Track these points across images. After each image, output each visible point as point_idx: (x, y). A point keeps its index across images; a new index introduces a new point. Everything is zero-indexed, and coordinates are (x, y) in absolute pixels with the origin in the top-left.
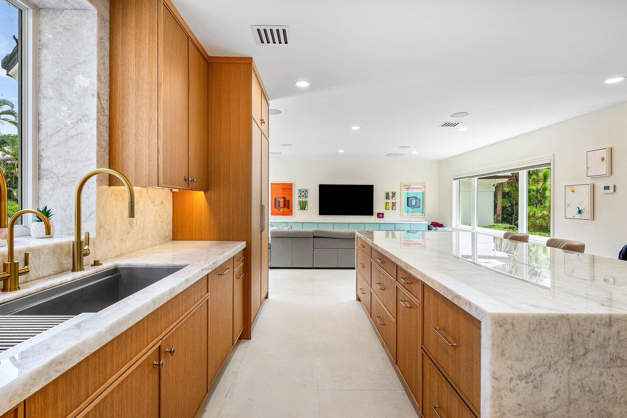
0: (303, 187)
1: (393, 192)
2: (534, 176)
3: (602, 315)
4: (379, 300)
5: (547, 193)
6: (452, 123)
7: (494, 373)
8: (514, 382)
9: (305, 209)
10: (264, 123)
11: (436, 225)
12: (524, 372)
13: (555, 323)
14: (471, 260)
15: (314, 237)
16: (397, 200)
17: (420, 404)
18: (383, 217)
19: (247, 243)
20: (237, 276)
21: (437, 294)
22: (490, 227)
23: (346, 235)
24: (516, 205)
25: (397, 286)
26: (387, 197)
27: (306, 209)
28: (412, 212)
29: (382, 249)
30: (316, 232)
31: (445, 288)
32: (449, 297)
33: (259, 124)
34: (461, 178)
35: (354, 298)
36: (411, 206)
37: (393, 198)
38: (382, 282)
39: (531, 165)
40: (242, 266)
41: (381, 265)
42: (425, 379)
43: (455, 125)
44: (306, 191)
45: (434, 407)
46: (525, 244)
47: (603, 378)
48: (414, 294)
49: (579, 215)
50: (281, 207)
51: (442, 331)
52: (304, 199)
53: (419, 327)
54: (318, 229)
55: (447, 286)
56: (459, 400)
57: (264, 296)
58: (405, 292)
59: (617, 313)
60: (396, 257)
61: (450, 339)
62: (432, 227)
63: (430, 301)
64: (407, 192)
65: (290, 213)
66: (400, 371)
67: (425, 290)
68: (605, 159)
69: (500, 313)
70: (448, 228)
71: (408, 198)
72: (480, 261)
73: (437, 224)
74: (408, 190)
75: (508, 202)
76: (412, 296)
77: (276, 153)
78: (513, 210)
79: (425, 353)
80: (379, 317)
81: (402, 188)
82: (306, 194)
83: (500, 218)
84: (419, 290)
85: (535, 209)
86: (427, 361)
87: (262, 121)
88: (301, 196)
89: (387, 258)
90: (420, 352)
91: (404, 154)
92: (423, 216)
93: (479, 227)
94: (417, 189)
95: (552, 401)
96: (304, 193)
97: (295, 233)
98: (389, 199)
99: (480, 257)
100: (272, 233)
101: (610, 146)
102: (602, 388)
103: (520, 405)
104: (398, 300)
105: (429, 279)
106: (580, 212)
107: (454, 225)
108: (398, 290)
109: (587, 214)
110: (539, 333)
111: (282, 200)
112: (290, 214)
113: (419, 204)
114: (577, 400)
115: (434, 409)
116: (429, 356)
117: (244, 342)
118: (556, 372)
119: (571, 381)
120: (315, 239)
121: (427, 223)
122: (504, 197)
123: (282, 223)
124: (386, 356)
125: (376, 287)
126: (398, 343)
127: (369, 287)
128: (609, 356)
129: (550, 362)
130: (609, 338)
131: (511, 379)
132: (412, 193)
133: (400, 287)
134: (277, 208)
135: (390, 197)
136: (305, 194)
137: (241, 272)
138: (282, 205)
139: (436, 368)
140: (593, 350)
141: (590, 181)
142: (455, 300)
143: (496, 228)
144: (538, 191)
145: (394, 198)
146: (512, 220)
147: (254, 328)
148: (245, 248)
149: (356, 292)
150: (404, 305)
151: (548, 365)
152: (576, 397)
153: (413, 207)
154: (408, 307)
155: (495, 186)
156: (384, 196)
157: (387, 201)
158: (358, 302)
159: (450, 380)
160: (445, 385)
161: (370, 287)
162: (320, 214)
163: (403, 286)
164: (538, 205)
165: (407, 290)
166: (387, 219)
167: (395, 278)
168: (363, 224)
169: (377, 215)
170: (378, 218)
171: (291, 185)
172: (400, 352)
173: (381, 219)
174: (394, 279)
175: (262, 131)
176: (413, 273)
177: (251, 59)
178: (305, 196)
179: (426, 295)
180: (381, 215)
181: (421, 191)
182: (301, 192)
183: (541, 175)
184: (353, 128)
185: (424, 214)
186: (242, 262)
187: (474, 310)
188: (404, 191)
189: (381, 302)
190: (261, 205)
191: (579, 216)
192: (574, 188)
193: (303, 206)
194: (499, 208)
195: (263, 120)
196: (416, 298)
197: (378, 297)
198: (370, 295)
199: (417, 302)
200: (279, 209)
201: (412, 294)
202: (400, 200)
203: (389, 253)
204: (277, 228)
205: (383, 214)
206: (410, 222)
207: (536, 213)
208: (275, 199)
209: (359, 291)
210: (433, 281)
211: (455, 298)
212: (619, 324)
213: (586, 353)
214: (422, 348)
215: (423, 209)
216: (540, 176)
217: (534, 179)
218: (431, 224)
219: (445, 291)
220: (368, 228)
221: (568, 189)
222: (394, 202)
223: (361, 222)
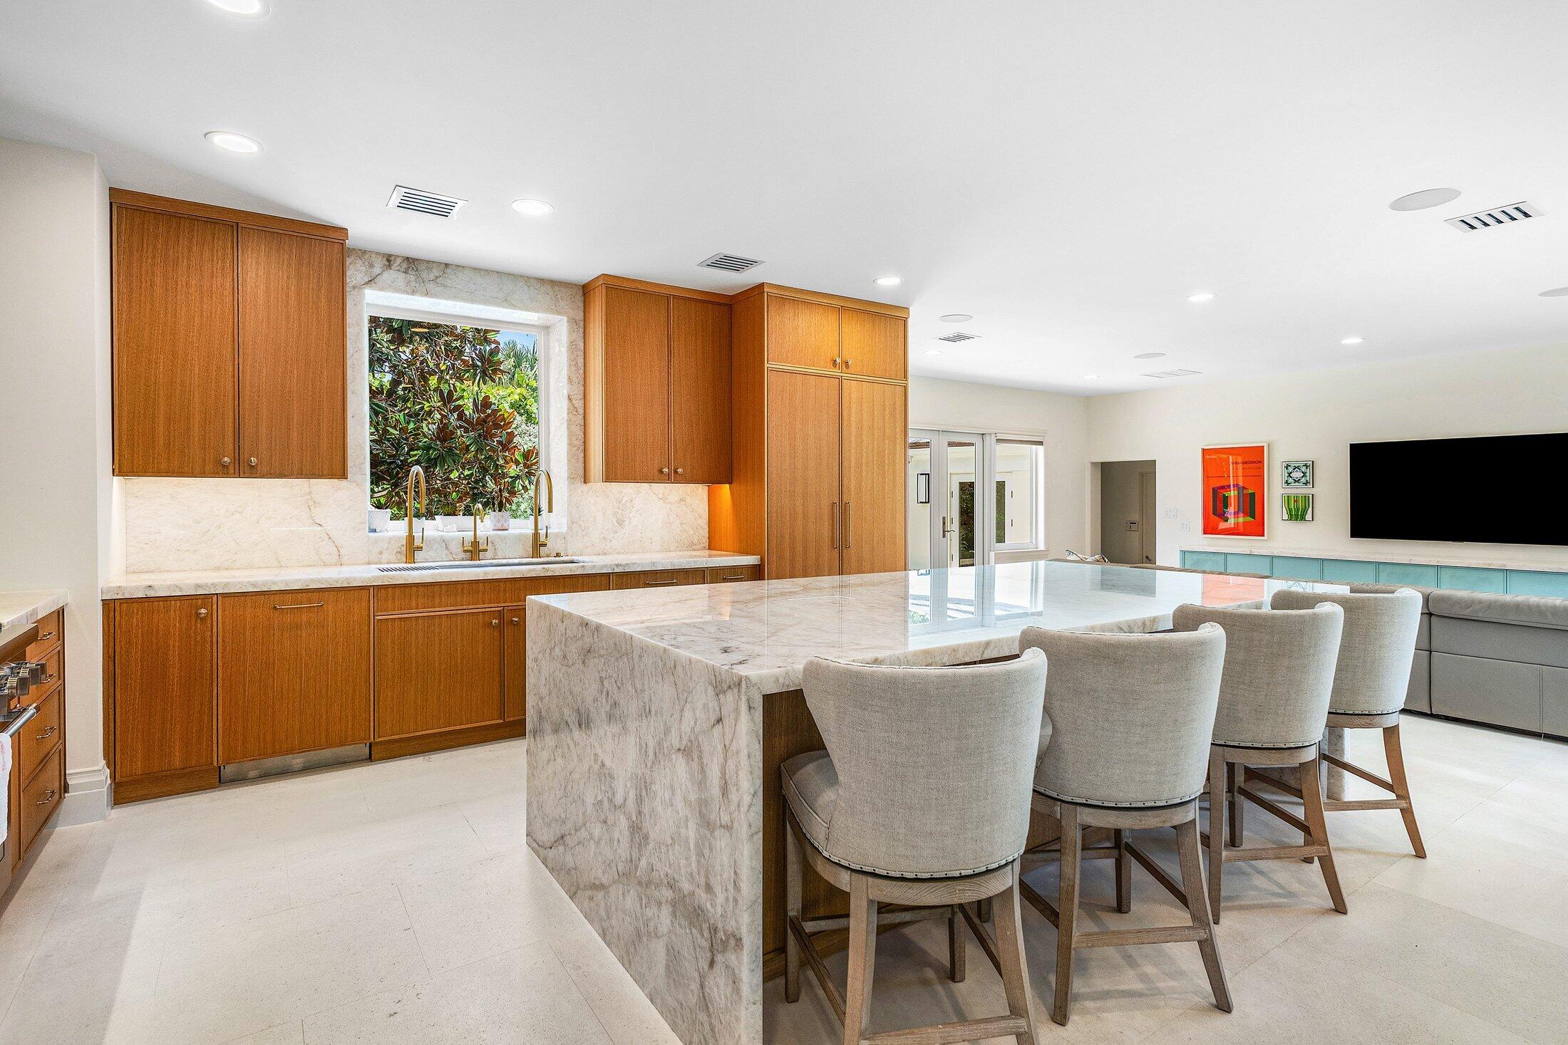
0: (1298, 454)
9: (1303, 518)
19: (762, 559)
27: (1309, 517)
52: (1300, 491)
65: (1257, 529)
82: (1308, 474)
87: (837, 362)
88: (1290, 480)
96: (1303, 472)
111: (1233, 494)
112: (1255, 532)
123: (1212, 555)
134: (1220, 516)
136: (1304, 475)
138: (1234, 506)
162: (1353, 535)
171: (1260, 449)
175: (844, 378)
178: (1304, 480)
182: (1290, 469)
193: (1299, 511)
200: (1224, 520)
208: (1214, 491)
223: (1490, 564)
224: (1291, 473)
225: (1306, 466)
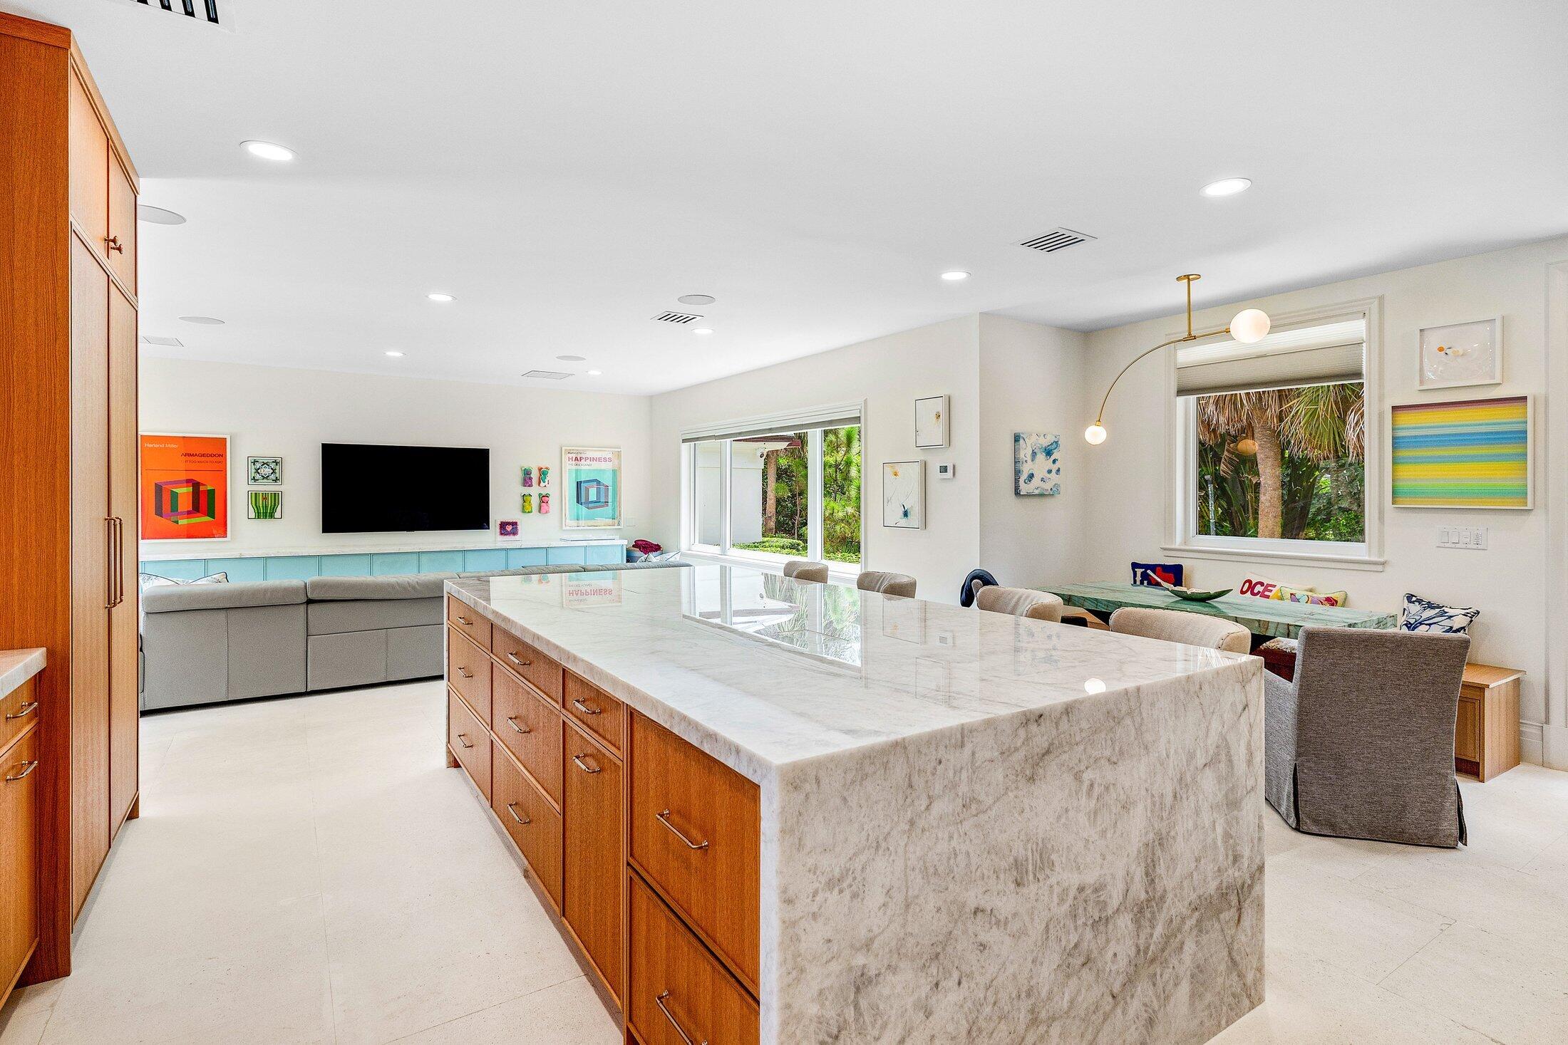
0: (266, 450)
1: (540, 469)
2: (831, 437)
3: (951, 729)
4: (516, 760)
5: (853, 472)
6: (680, 315)
7: (784, 891)
8: (819, 898)
9: (272, 516)
10: (119, 249)
11: (647, 547)
12: (837, 873)
13: (885, 760)
14: (717, 621)
15: (310, 602)
16: (551, 488)
17: (625, 1000)
18: (514, 532)
19: (51, 655)
20: (5, 774)
21: (664, 733)
22: (755, 546)
23: (414, 588)
24: (800, 495)
25: (564, 722)
26: (525, 480)
27: (277, 515)
28: (588, 518)
29: (524, 630)
30: (316, 586)
31: (684, 718)
32: (693, 740)
33: (100, 252)
34: (697, 439)
35: (442, 760)
36: (588, 502)
37: (542, 484)
38: (523, 712)
39: (830, 419)
40: (30, 734)
41: (521, 669)
42: (636, 937)
43: (686, 320)
44: (275, 462)
45: (659, 998)
46: (818, 585)
47: (954, 843)
48: (608, 736)
49: (905, 520)
50: (181, 513)
51: (676, 818)
52: (270, 488)
53: (621, 816)
54: (321, 578)
55: (686, 713)
56: (713, 967)
57: (120, 810)
58: (585, 735)
59: (972, 720)
60: (563, 649)
61: (695, 833)
62: (637, 553)
63: (649, 748)
64: (574, 467)
65: (219, 528)
66: (573, 933)
67: (636, 726)
68: (941, 416)
69: (795, 762)
70: (672, 554)
71: (579, 484)
72: (739, 624)
73: (647, 544)
74: (579, 463)
75: (787, 488)
76: (605, 743)
77: (163, 342)
78: (795, 504)
79: (637, 874)
80: (516, 804)
81: (565, 457)
82: (277, 471)
83: (772, 524)
84: (622, 727)
85: (832, 504)
86: (642, 893)
87: (111, 243)
88: (258, 476)
89: (537, 652)
90: (624, 874)
91: (569, 375)
92: (614, 527)
93: (735, 549)
94: (599, 460)
95: (880, 913)
96: (268, 469)
97: (241, 593)
98: (531, 486)
99: (738, 613)
100: (152, 599)
101: (947, 393)
102: (952, 861)
103: (829, 941)
104: (568, 756)
105: (645, 699)
106: (906, 514)
107: (684, 546)
108: (568, 730)
109: (915, 519)
110: (861, 785)
111: (184, 491)
112: (215, 532)
113: (607, 496)
114: (917, 897)
115: (659, 1002)
116: (644, 881)
117: (38, 993)
118: (887, 853)
119: (909, 863)
120: (311, 607)
121: (625, 542)
122: (779, 478)
123: (187, 565)
124: (536, 900)
125: (507, 728)
126: (567, 862)
127: (485, 729)
128: (961, 800)
129: (877, 838)
130: (962, 768)
131: (815, 894)
132: (587, 470)
133: (573, 723)
134: (168, 517)
135: (535, 481)
136: (274, 471)
137: (25, 753)
138: (185, 504)
139: (662, 906)
140: (939, 796)
141: (920, 456)
142: (705, 744)
143: (766, 549)
144: (837, 466)
145: (544, 482)
146: (794, 527)
147: (80, 932)
148: (40, 675)
149: (445, 744)
150: (584, 767)
151: (874, 844)
152: (916, 892)
153: (590, 505)
154: (595, 772)
155: (764, 458)
156: (519, 477)
157: (527, 490)
158: (454, 770)
159: (695, 928)
160: (683, 942)
161: (489, 728)
162: (325, 531)
163: (580, 720)
164: (837, 495)
165: (591, 728)
166: (526, 536)
167: (560, 700)
168: (461, 554)
169: (498, 527)
170: (501, 534)
171: (220, 442)
172: (574, 883)
173: (511, 538)
174: (557, 702)
175: (111, 277)
176: (607, 687)
177: (65, 32)
178: (273, 477)
179: (637, 736)
180: (508, 528)
181: (607, 466)
182: (258, 465)
183: (842, 435)
184: (430, 296)
185: (616, 521)
186: (28, 723)
187: (746, 764)
188: (569, 466)
189: (520, 765)
190: (109, 520)
191: (903, 522)
192: (899, 468)
193: (266, 508)
194: (771, 502)
195: (114, 241)
196: (615, 746)
197: (512, 752)
198: (488, 749)
199: (618, 755)
200: (174, 518)
201: (604, 738)
202: (561, 488)
203: (542, 638)
204: (170, 583)
205: (514, 524)
206: (584, 543)
207: (836, 511)
208: (159, 488)
209: (458, 745)
210: (655, 704)
211: (705, 741)
212: (973, 740)
213: (931, 803)
214: (628, 864)
215: (614, 509)
216: (840, 436)
217: (831, 442)
218: (633, 546)
219: (683, 724)
220: (475, 566)
221: (888, 469)
222: (544, 494)
223: (454, 548)
224: (259, 469)
225: (276, 462)
